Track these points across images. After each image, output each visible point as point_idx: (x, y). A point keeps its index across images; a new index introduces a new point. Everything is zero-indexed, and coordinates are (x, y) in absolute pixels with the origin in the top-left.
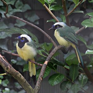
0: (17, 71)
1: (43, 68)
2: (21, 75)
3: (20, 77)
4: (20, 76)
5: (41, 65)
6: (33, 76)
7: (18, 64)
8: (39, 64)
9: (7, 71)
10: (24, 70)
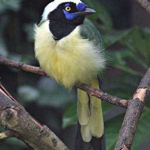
0: (42, 123)
1: (131, 112)
2: (55, 137)
3: (51, 144)
4: (54, 140)
5: (124, 101)
6: (94, 138)
7: (44, 101)
8: (114, 99)
9: (10, 126)
10: (66, 121)
